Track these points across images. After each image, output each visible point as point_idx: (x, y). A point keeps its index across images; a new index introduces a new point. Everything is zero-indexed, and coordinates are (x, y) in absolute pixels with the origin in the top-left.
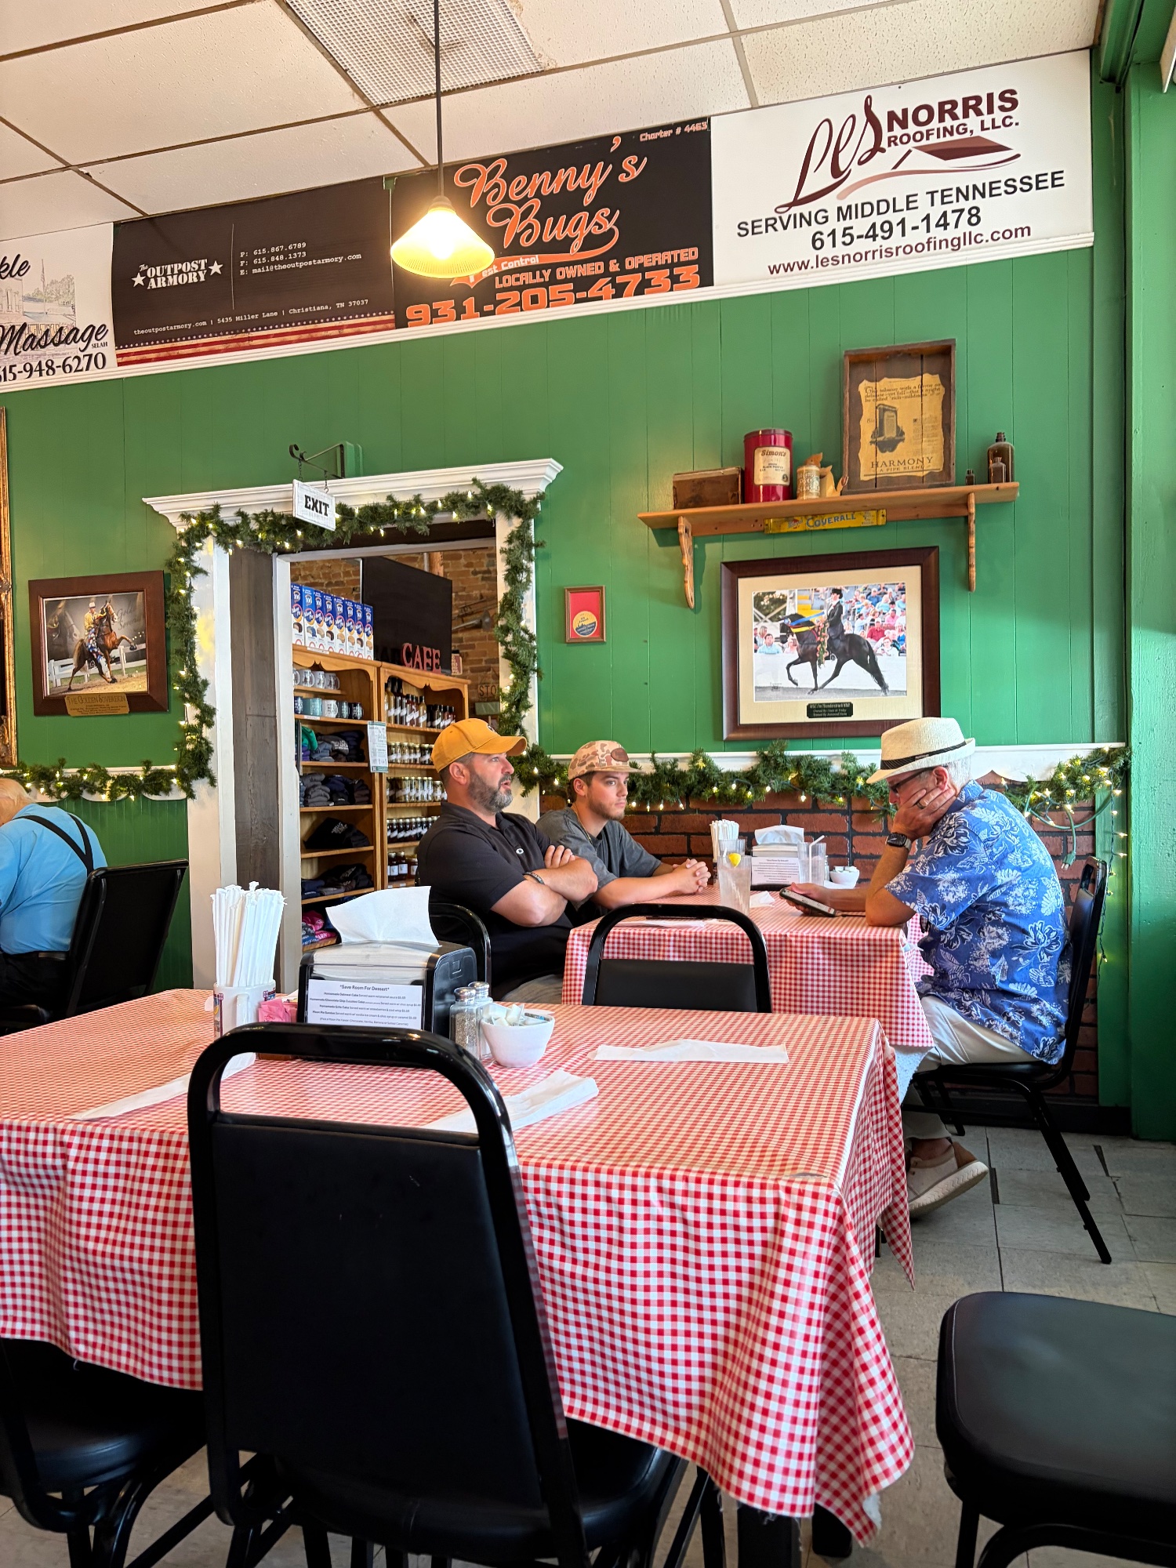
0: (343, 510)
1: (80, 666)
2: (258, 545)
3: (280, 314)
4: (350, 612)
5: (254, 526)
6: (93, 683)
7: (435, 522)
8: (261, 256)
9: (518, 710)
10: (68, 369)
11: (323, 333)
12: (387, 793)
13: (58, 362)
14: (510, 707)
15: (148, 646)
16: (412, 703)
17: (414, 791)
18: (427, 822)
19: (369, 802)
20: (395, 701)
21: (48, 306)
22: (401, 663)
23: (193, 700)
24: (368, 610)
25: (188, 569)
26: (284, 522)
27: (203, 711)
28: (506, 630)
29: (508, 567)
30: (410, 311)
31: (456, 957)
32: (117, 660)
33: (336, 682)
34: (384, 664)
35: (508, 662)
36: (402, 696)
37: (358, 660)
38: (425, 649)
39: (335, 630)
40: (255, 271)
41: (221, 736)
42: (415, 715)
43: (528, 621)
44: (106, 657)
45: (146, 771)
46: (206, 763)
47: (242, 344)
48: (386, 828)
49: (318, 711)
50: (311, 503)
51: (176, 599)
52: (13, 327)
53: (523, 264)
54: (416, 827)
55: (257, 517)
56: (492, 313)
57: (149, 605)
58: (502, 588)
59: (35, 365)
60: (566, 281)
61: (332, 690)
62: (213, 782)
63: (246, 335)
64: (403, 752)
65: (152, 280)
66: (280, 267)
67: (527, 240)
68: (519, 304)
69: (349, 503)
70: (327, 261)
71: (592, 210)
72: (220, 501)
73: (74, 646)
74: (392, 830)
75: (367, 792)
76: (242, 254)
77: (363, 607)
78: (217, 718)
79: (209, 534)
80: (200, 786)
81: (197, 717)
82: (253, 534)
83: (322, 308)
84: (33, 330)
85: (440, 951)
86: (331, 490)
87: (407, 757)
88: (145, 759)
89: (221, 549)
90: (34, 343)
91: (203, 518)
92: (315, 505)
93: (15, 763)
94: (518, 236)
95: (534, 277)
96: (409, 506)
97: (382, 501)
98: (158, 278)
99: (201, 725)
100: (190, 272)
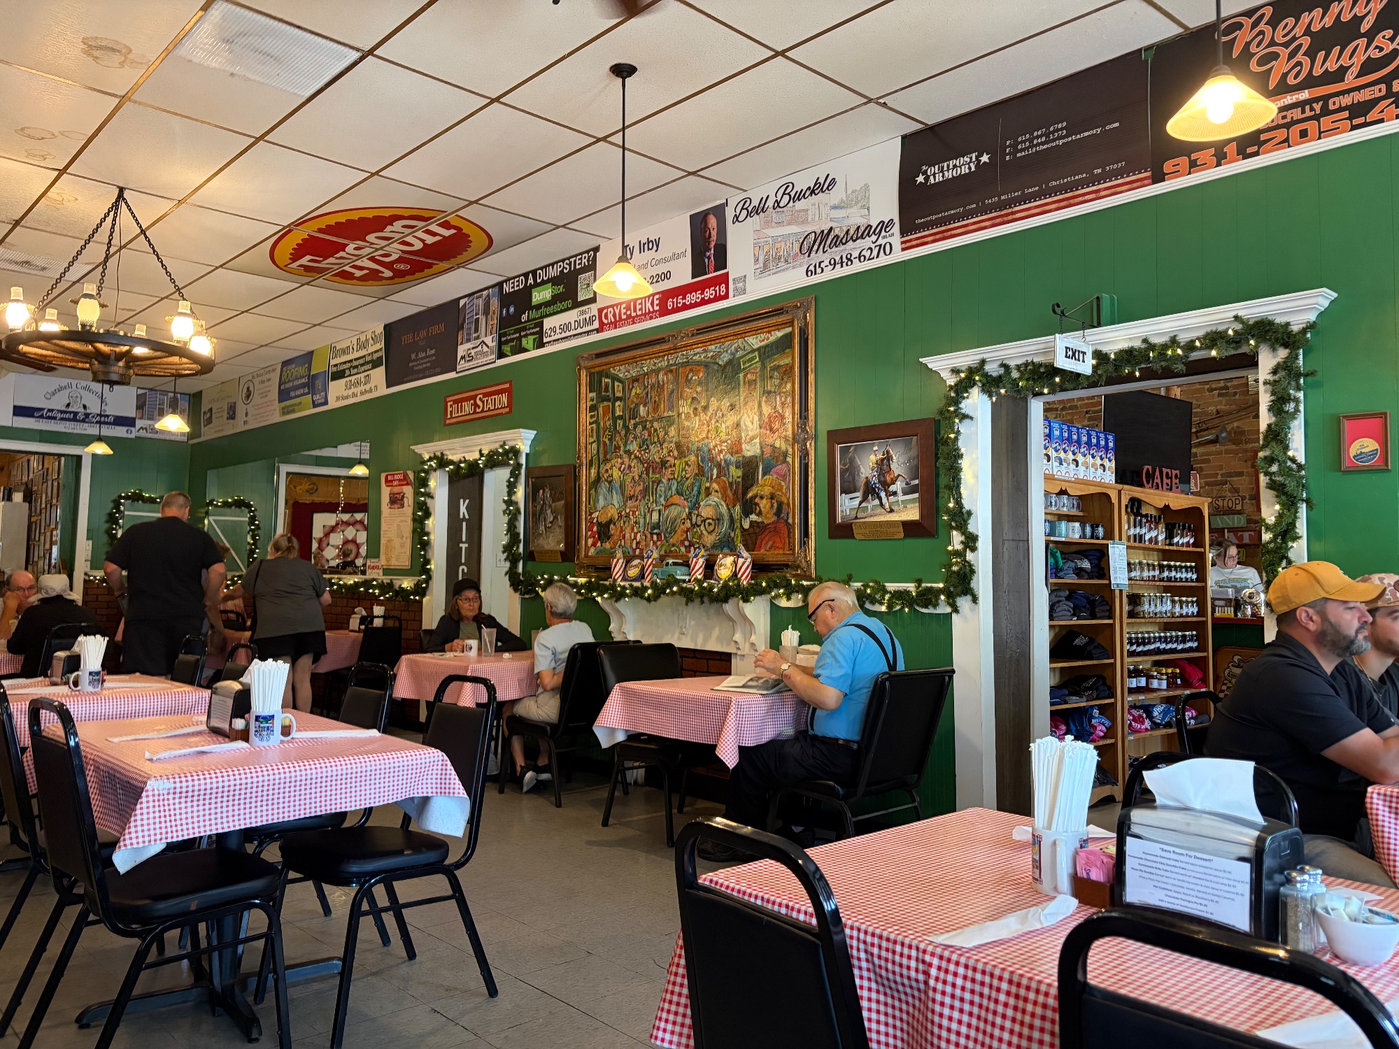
0: (1098, 355)
1: (865, 499)
2: (1018, 391)
3: (1041, 187)
4: (1094, 441)
5: (1015, 374)
6: (876, 514)
7: (1190, 359)
8: (1024, 142)
9: (1284, 541)
10: (862, 259)
11: (1081, 199)
12: (1126, 608)
13: (855, 254)
14: (1275, 537)
15: (921, 482)
16: (1151, 522)
17: (1153, 608)
18: (1166, 637)
19: (1110, 618)
20: (1135, 520)
21: (849, 211)
22: (1142, 485)
23: (958, 528)
24: (1111, 438)
25: (957, 416)
26: (1042, 370)
27: (967, 538)
28: (1270, 460)
29: (1273, 398)
30: (1168, 167)
31: (1285, 838)
32: (895, 493)
33: (1078, 504)
34: (1126, 487)
35: (1273, 493)
36: (1142, 516)
37: (1100, 485)
38: (1165, 470)
39: (1080, 458)
40: (1019, 155)
41: (982, 559)
42: (1153, 534)
43: (1296, 450)
44: (886, 491)
45: (917, 588)
46: (969, 583)
47: (1005, 219)
48: (1126, 641)
49: (1064, 532)
50: (1070, 353)
51: (946, 442)
52: (823, 232)
53: (1290, 102)
54: (1155, 642)
55: (1018, 367)
56: (1256, 154)
57: (923, 448)
58: (1265, 419)
59: (838, 259)
60: (1341, 109)
61: (1074, 512)
62: (975, 600)
63: (1010, 210)
64: (1142, 570)
65: (932, 178)
66: (1042, 147)
67: (1295, 78)
68: (1286, 140)
69: (1105, 349)
70: (1086, 134)
71: (1371, 35)
72: (985, 356)
73: (861, 483)
74: (1131, 644)
75: (1108, 608)
76: (1008, 143)
77: (1106, 435)
78: (980, 544)
79: (975, 384)
80: (964, 602)
81: (962, 542)
82: (1015, 383)
83: (1080, 176)
84: (837, 231)
85: (1264, 830)
86: (1088, 339)
87: (1146, 574)
88: (917, 578)
89: (985, 397)
90: (838, 242)
91: (971, 371)
92: (1074, 354)
93: (814, 576)
94: (1285, 75)
95: (1303, 112)
96: (1165, 347)
97: (1137, 344)
98: (936, 175)
99: (965, 550)
100: (963, 166)
